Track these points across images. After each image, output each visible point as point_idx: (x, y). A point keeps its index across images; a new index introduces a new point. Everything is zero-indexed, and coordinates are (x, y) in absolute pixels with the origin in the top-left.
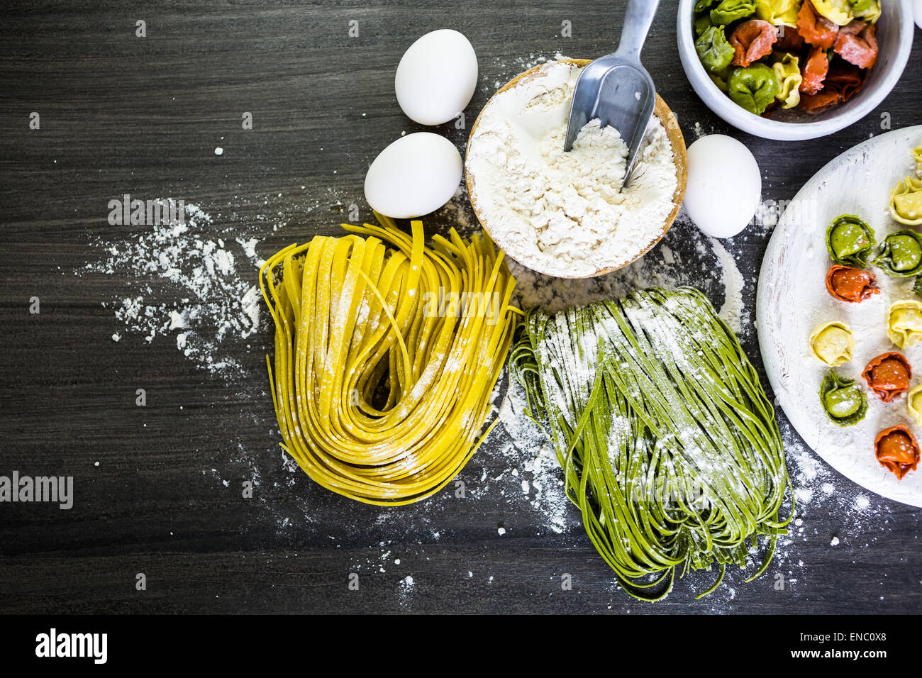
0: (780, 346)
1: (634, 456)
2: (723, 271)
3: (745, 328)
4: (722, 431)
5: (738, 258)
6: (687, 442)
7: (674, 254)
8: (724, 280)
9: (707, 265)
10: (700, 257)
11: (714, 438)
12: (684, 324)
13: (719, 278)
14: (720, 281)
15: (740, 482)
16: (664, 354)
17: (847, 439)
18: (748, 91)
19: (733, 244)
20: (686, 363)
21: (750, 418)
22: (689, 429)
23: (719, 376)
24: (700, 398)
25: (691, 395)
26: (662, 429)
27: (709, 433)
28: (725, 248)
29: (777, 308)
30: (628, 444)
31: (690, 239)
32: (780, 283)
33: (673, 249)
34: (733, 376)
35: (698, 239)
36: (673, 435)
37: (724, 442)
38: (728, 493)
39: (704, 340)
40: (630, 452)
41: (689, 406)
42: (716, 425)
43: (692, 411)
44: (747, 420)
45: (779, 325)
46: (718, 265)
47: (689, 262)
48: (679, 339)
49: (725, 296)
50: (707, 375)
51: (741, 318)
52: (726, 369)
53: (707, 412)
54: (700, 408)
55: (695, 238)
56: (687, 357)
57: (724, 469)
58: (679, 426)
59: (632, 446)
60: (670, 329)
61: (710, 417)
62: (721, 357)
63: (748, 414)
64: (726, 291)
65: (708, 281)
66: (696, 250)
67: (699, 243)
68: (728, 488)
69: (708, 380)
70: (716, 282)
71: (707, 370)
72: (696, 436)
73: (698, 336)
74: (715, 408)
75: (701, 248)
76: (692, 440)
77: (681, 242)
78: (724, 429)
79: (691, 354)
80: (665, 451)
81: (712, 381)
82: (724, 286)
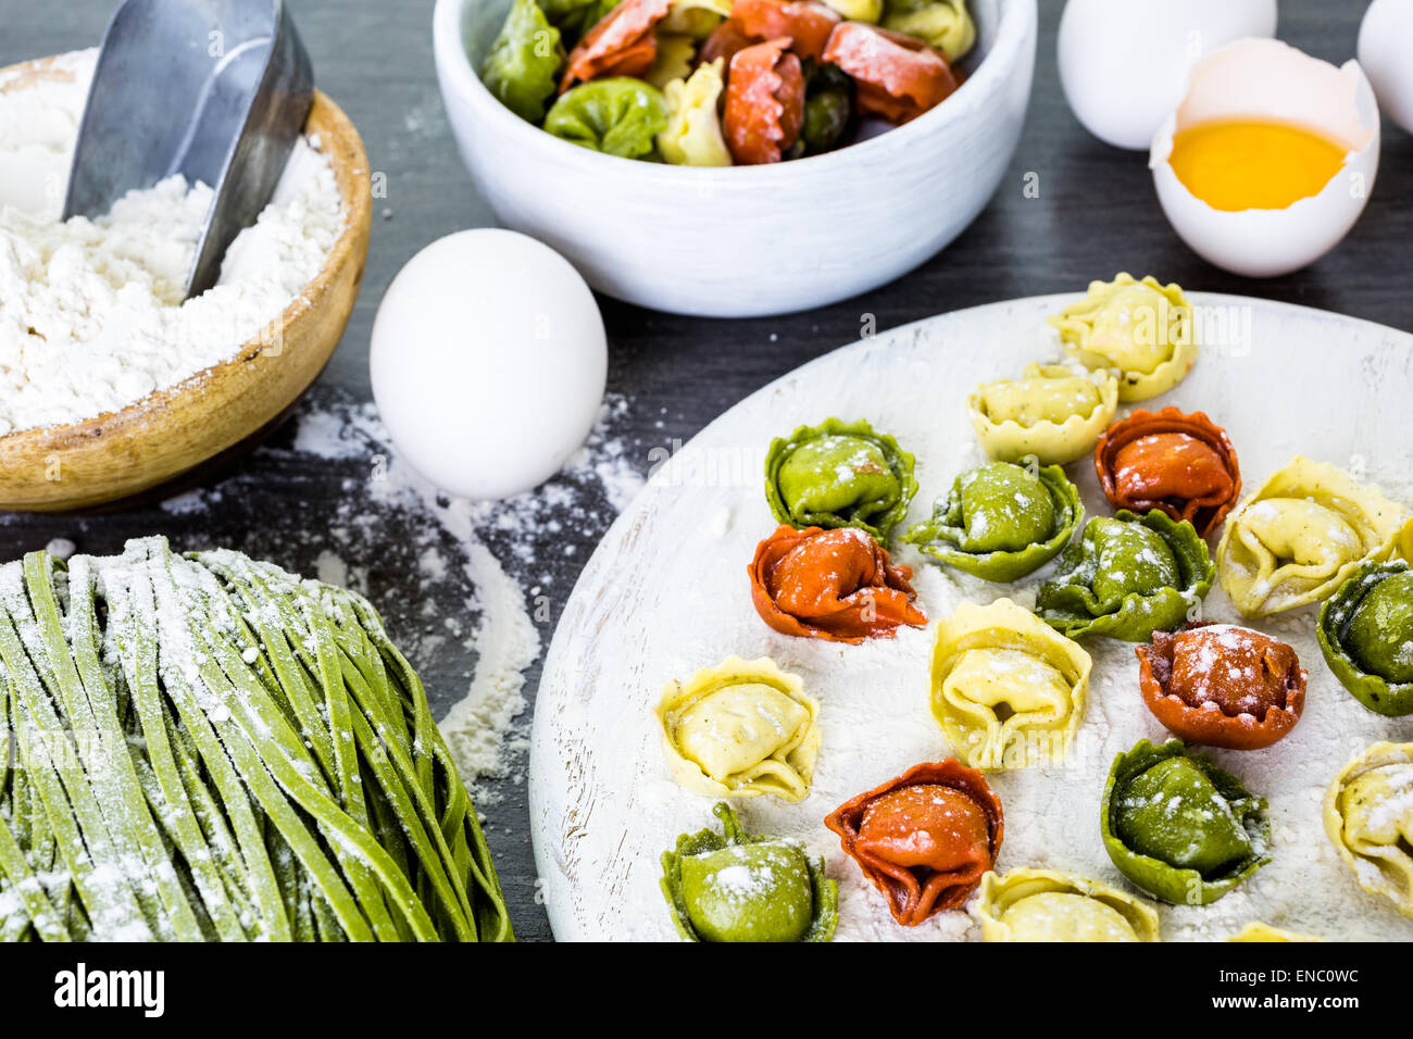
0: (577, 749)
2: (483, 620)
3: (513, 763)
4: (251, 883)
5: (535, 591)
6: (106, 898)
7: (350, 572)
8: (483, 640)
9: (439, 604)
10: (424, 584)
12: (233, 591)
13: (466, 636)
14: (468, 644)
16: (132, 647)
18: (586, 131)
19: (530, 560)
20: (192, 673)
21: (368, 861)
22: (129, 860)
23: (297, 725)
24: (204, 775)
25: (178, 763)
26: (35, 854)
27: (199, 882)
28: (504, 567)
29: (591, 649)
31: (409, 544)
32: (614, 590)
33: (351, 562)
34: (347, 736)
35: (430, 545)
36: (65, 875)
37: (245, 919)
39: (283, 625)
41: (157, 797)
42: (235, 864)
43: (162, 811)
44: (357, 863)
45: (586, 693)
46: (471, 604)
47: (390, 594)
48: (195, 614)
49: (471, 679)
50: (252, 712)
51: (508, 737)
52: (329, 714)
53: (216, 820)
54: (195, 807)
55: (422, 540)
56: (202, 659)
58: (96, 846)
60: (176, 587)
61: (221, 837)
62: (323, 678)
63: (363, 843)
64: (480, 668)
65: (432, 642)
66: (417, 568)
67: (432, 552)
69: (251, 728)
70: (456, 642)
71: (254, 700)
72: (150, 888)
73: (266, 615)
74: (246, 807)
75: (433, 565)
76: (128, 895)
77: (379, 550)
78: (258, 881)
79: (220, 655)
81: (263, 729)
82: (475, 655)
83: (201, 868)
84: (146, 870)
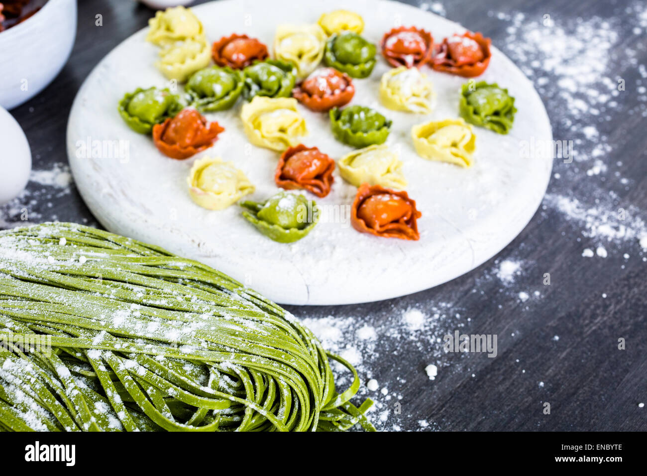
1: (68, 391)
4: (166, 290)
6: (129, 327)
11: (163, 302)
15: (242, 320)
17: (327, 249)
19: (40, 216)
20: (52, 260)
22: (120, 312)
26: (83, 336)
27: (150, 302)
29: (132, 202)
30: (48, 385)
32: (114, 183)
36: (103, 332)
37: (181, 298)
38: (240, 339)
40: (58, 392)
42: (153, 291)
45: (148, 212)
48: (22, 247)
50: (92, 254)
53: (127, 285)
56: (48, 254)
57: (208, 321)
58: (102, 317)
59: (55, 383)
61: (136, 288)
68: (234, 335)
71: (87, 251)
72: (137, 314)
76: (135, 320)
78: (168, 288)
79: (51, 250)
80: (108, 355)
81: (103, 255)
83: (145, 299)
84: (129, 311)
